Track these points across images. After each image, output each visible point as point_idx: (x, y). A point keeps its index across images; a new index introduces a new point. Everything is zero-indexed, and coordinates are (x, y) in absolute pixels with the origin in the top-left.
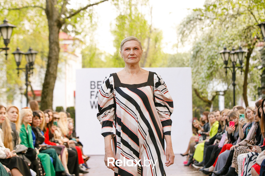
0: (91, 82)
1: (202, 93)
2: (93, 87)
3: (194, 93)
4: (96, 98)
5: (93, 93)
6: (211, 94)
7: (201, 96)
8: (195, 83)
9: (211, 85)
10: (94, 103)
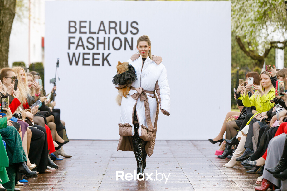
0: (70, 22)
1: (249, 44)
2: (73, 30)
3: (236, 43)
4: (77, 49)
5: (72, 40)
6: (264, 46)
7: (247, 50)
8: (237, 28)
9: (264, 31)
10: (74, 55)
